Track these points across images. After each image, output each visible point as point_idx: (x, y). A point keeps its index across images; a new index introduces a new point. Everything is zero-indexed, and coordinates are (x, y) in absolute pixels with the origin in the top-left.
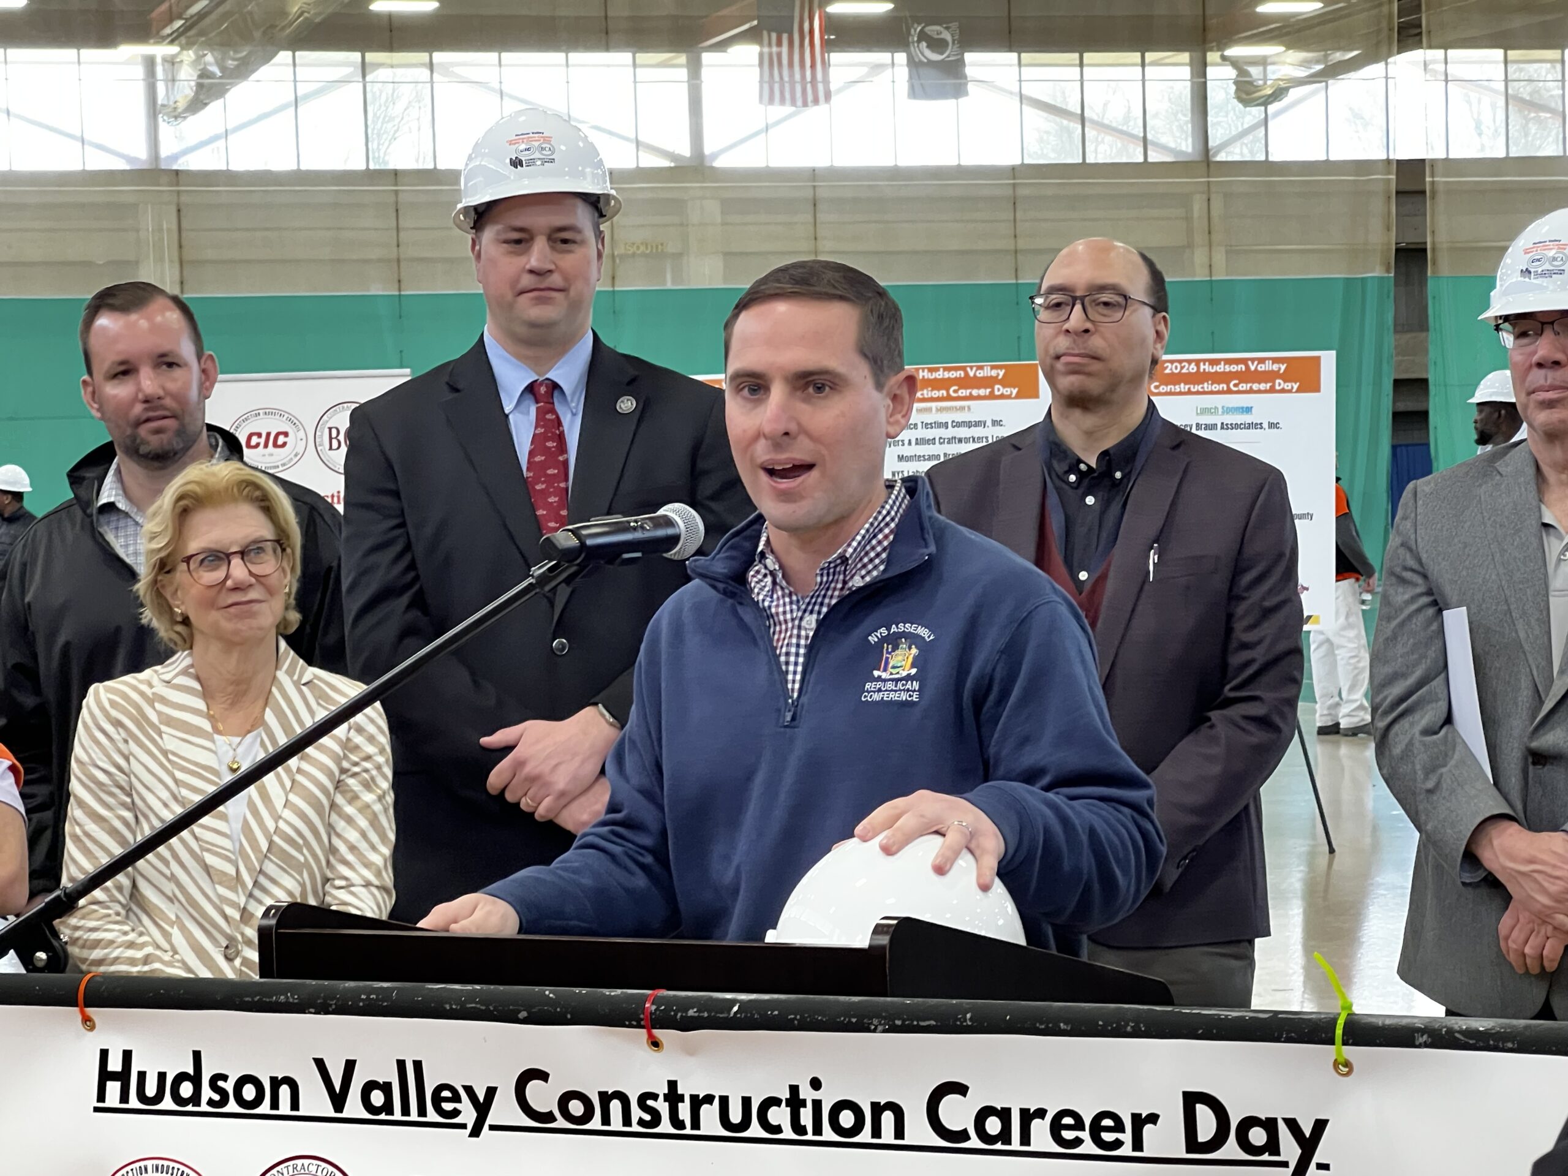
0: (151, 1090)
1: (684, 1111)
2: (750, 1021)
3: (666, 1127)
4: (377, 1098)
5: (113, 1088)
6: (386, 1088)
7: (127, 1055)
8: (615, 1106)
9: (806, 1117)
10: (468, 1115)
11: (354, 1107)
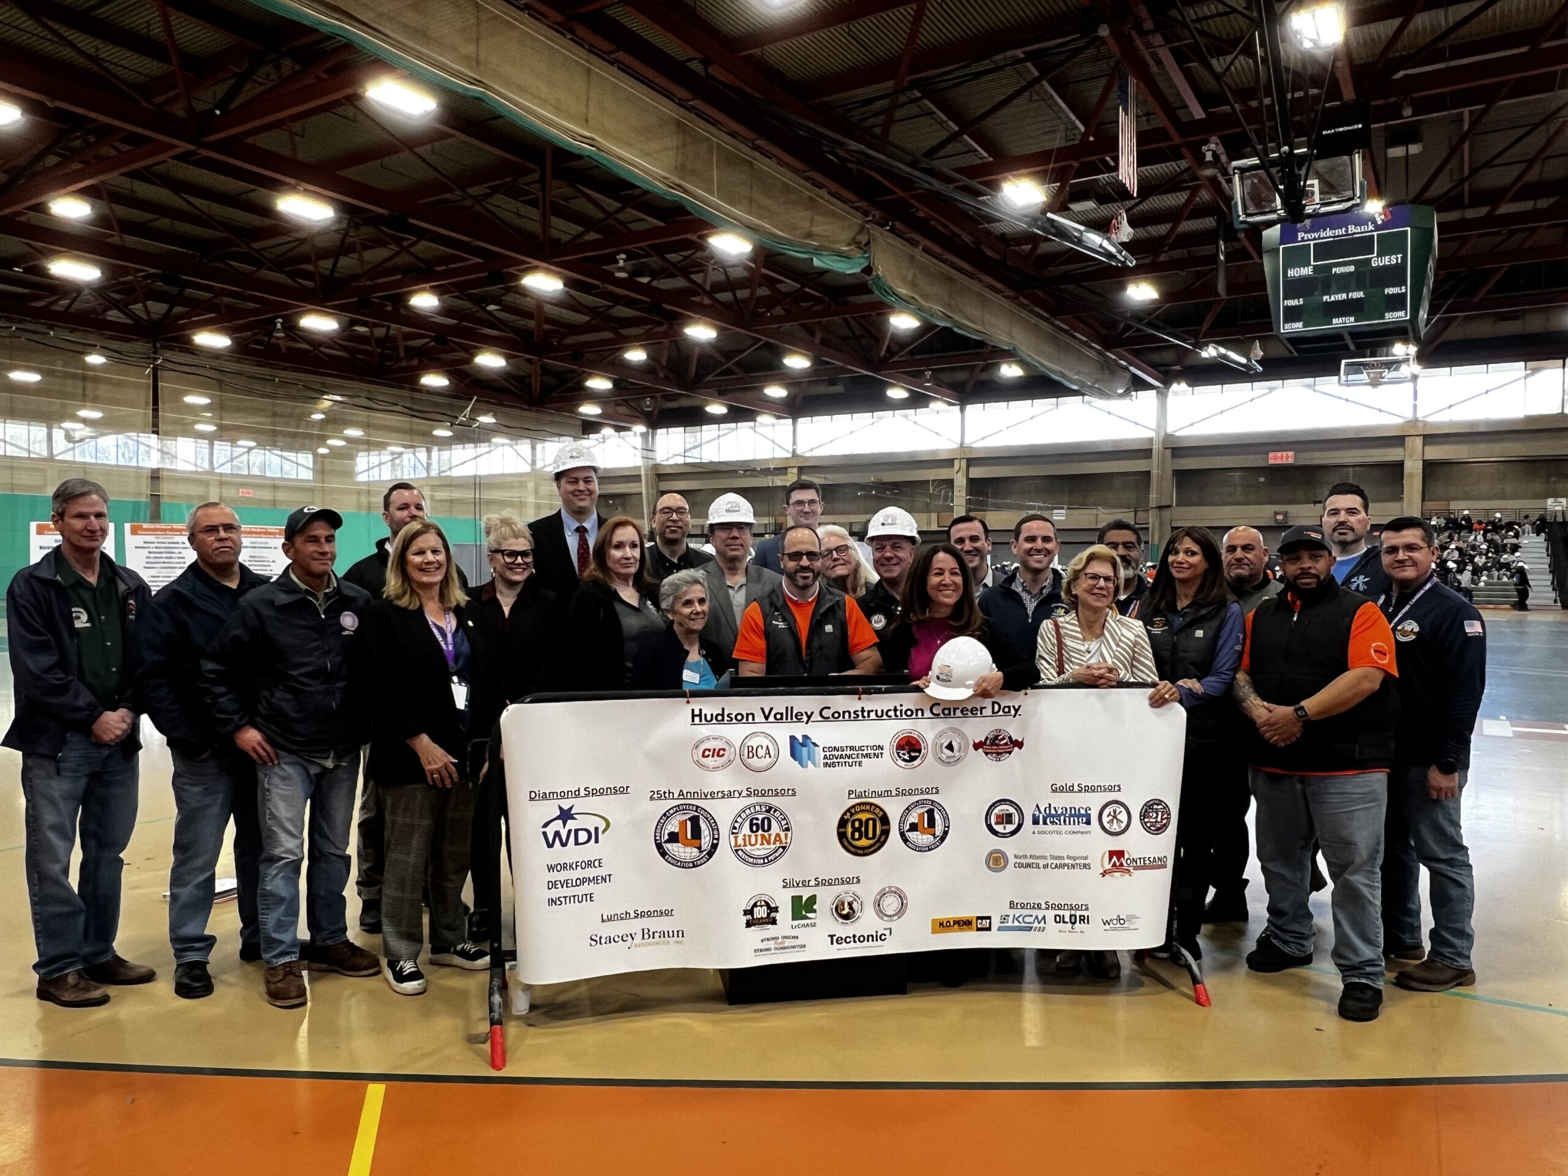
0: (709, 718)
1: (866, 714)
2: (887, 691)
3: (860, 718)
4: (779, 716)
5: (697, 719)
6: (782, 714)
7: (701, 710)
8: (847, 715)
9: (898, 713)
10: (805, 718)
11: (771, 719)
